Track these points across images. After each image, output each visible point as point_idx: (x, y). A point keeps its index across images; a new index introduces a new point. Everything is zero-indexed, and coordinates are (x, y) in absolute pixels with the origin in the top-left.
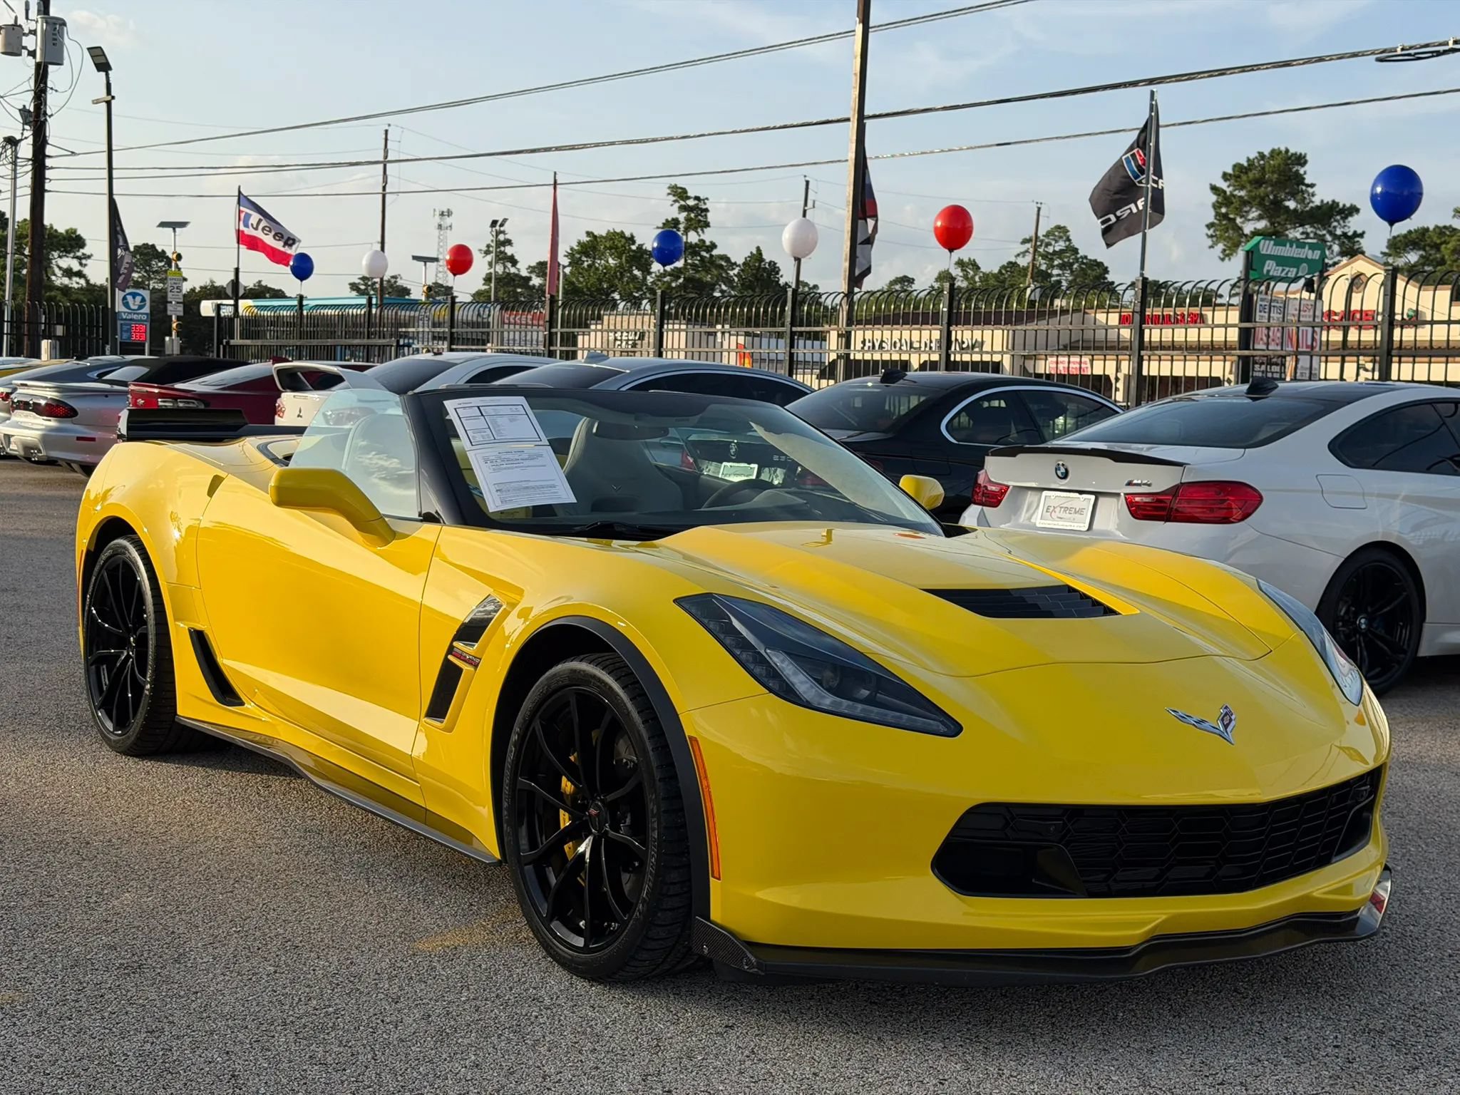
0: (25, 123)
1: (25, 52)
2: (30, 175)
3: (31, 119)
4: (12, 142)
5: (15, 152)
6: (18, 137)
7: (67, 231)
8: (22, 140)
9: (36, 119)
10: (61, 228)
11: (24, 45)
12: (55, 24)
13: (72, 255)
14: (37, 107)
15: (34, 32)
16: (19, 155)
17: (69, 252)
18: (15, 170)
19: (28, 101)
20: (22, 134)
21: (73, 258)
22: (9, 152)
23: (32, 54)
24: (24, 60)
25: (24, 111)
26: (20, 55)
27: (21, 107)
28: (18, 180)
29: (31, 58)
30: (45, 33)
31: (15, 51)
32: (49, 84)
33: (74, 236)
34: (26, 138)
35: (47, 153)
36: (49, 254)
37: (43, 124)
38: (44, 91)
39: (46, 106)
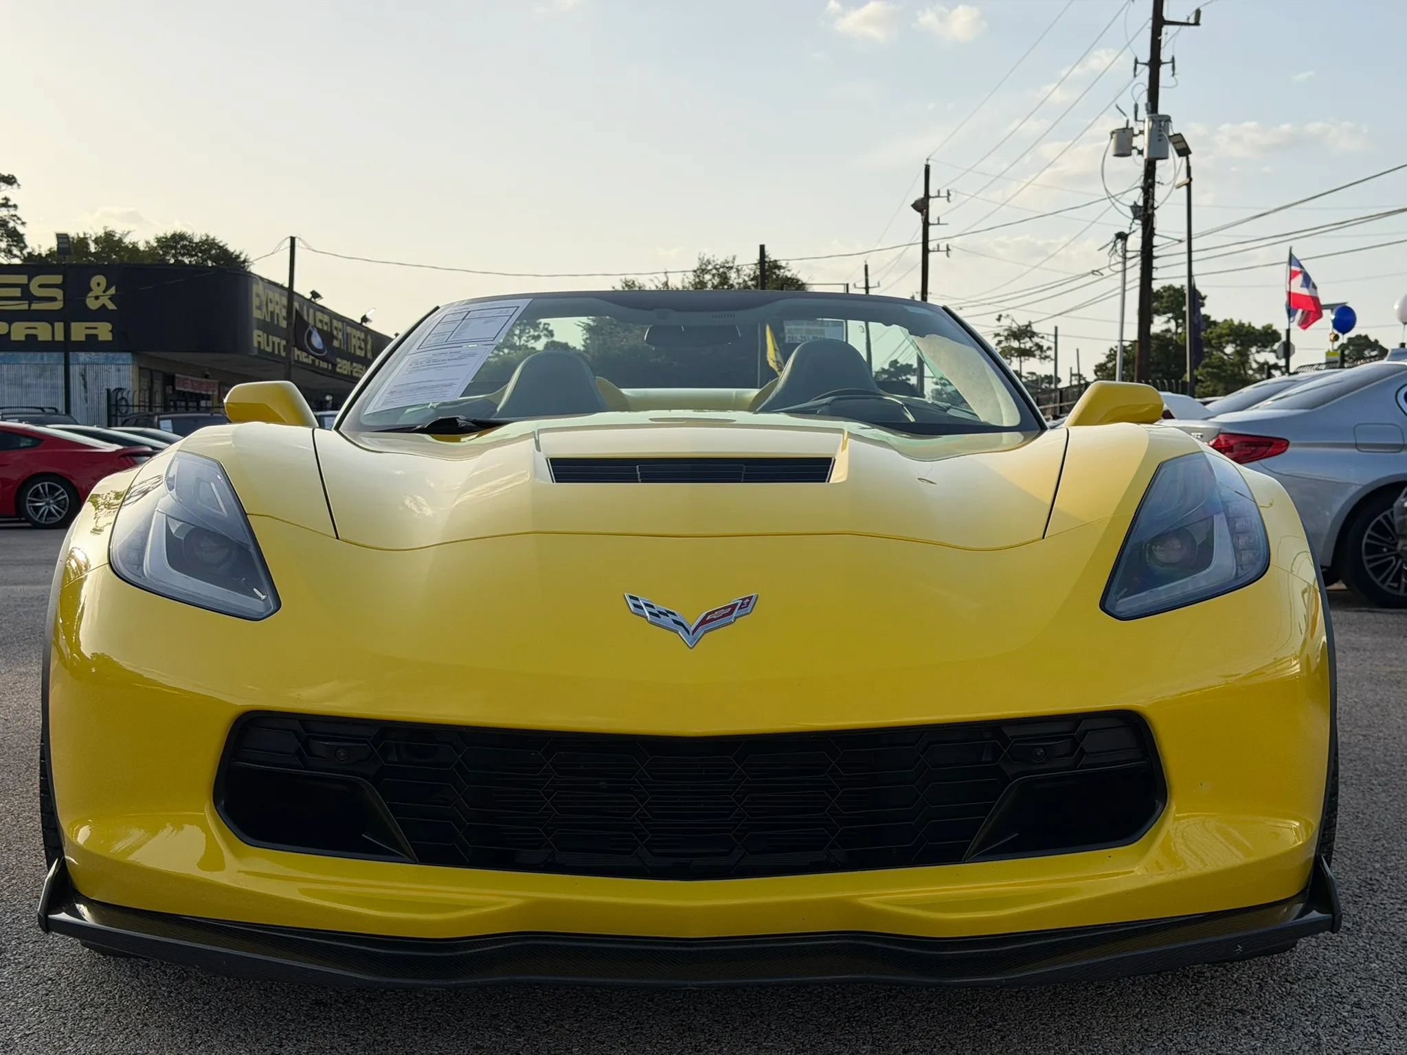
0: (1135, 218)
1: (1134, 152)
2: (1139, 266)
3: (1141, 213)
4: (1122, 236)
5: (1125, 244)
6: (1127, 231)
7: (1264, 328)
8: (1130, 233)
9: (1145, 214)
10: (1258, 326)
11: (1134, 145)
12: (1160, 121)
13: (1268, 349)
14: (1146, 201)
15: (1141, 132)
16: (1128, 249)
17: (1266, 347)
18: (1124, 263)
19: (1137, 197)
20: (1130, 228)
21: (1270, 352)
22: (1119, 245)
23: (1141, 152)
24: (1134, 159)
25: (1135, 208)
26: (1130, 155)
27: (1132, 204)
28: (1128, 272)
29: (1140, 156)
30: (1151, 131)
31: (1128, 152)
32: (1157, 179)
33: (1270, 331)
34: (1134, 232)
35: (1155, 243)
36: (1248, 350)
37: (1153, 215)
38: (1152, 186)
39: (1153, 199)
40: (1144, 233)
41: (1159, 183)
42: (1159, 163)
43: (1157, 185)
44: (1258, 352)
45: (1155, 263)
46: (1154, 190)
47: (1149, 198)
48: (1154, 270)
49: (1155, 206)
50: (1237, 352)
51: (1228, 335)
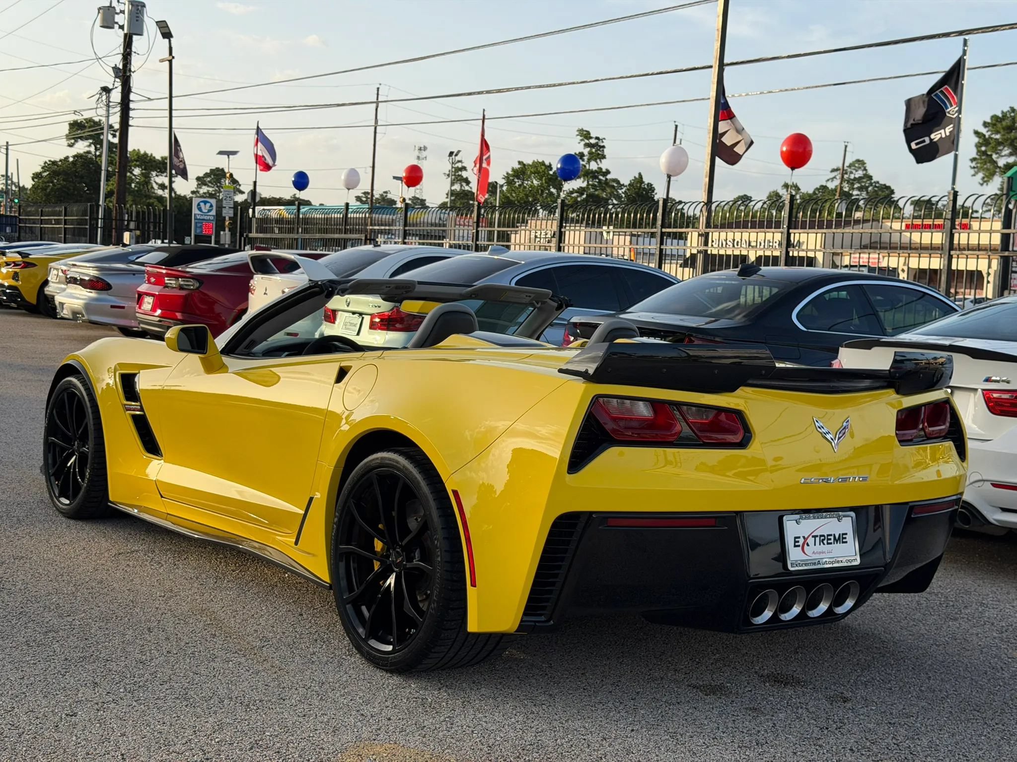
0: (116, 77)
1: (116, 26)
2: (119, 114)
3: (121, 74)
4: (106, 90)
5: (108, 98)
6: (111, 87)
8: (113, 89)
9: (124, 74)
11: (116, 21)
12: (138, 6)
14: (125, 66)
15: (123, 12)
16: (111, 100)
18: (108, 111)
19: (118, 61)
20: (114, 84)
22: (104, 97)
23: (122, 27)
24: (116, 31)
25: (115, 69)
26: (112, 28)
27: (114, 66)
28: (110, 118)
29: (121, 30)
30: (130, 13)
31: (111, 26)
32: (134, 49)
34: (116, 88)
35: (131, 98)
36: (149, 173)
37: (129, 77)
38: (130, 54)
39: (130, 64)
40: (123, 90)
41: (135, 52)
42: (135, 38)
43: (133, 54)
44: (157, 176)
45: (132, 113)
46: (131, 57)
47: (127, 63)
48: (131, 119)
49: (133, 69)
50: (142, 174)
51: (137, 161)
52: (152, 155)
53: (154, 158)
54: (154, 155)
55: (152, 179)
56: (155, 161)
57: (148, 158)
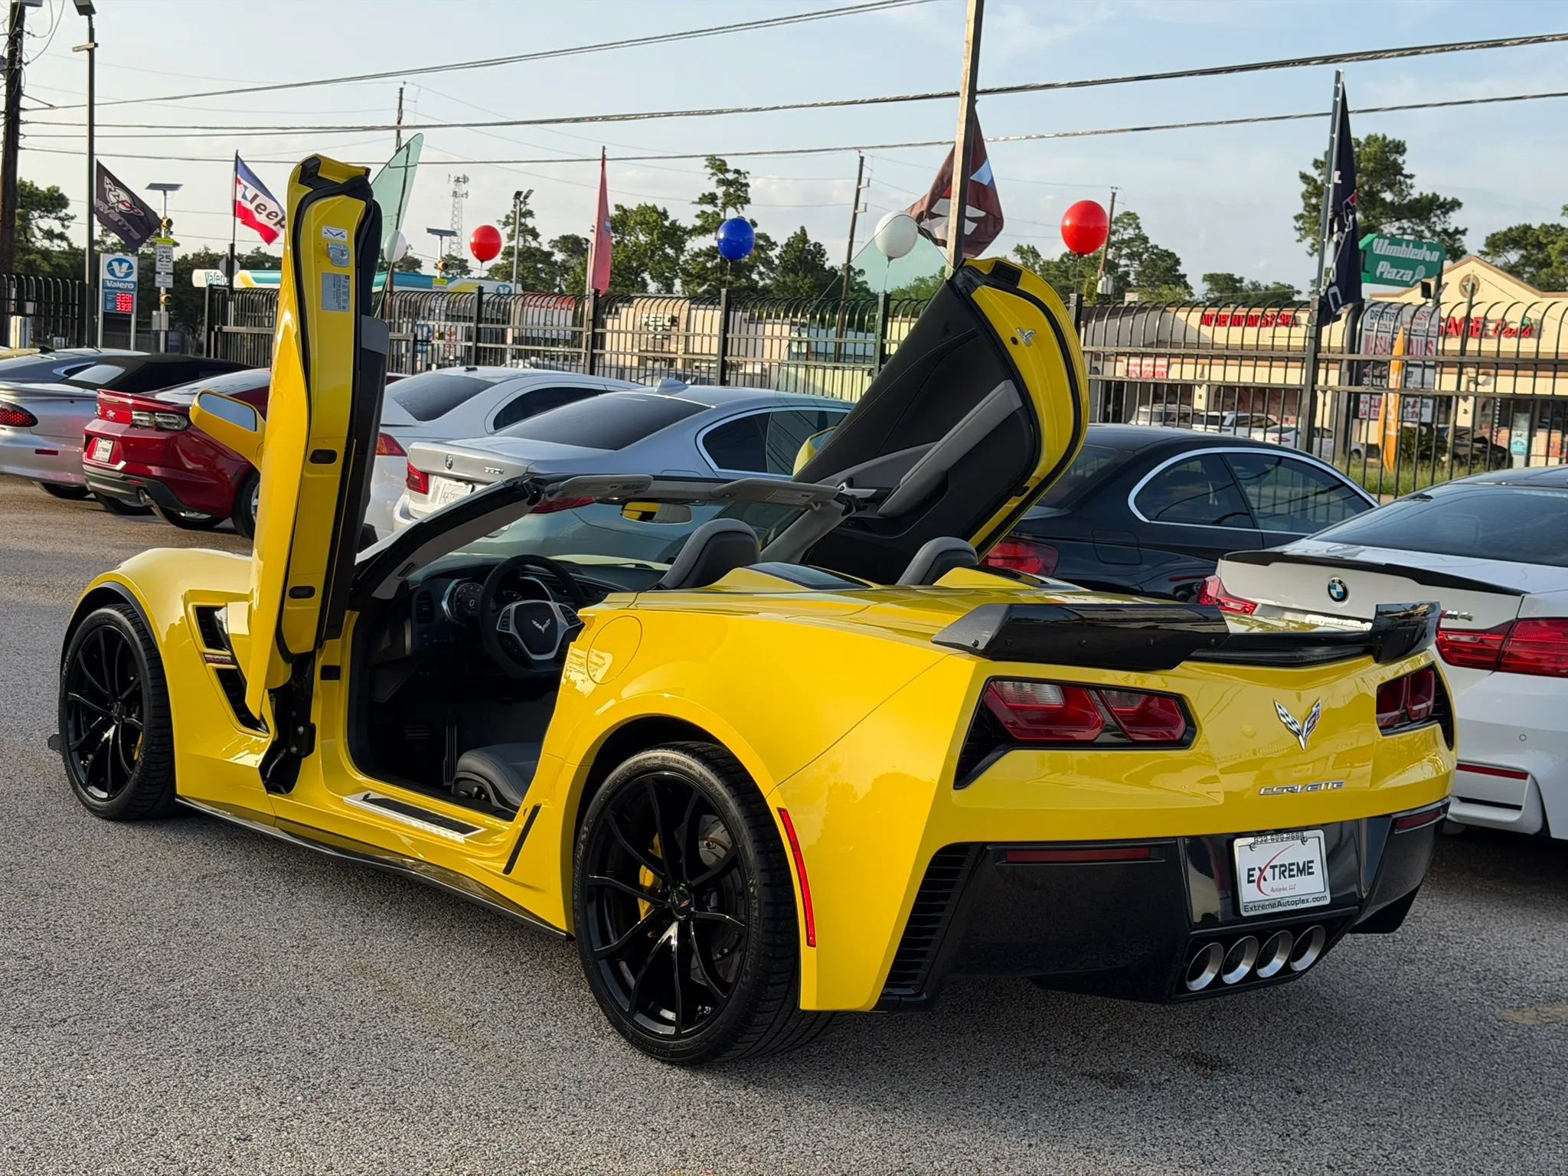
3: (6, 66)
9: (11, 67)
14: (12, 54)
32: (26, 28)
35: (22, 105)
37: (19, 72)
38: (20, 35)
39: (21, 51)
40: (8, 91)
41: (29, 33)
42: (28, 10)
43: (25, 35)
44: (40, 217)
45: (22, 129)
46: (22, 40)
47: (17, 50)
48: (21, 137)
49: (25, 60)
52: (32, 185)
53: (37, 189)
54: (36, 185)
55: (33, 222)
56: (37, 195)
57: (27, 190)
